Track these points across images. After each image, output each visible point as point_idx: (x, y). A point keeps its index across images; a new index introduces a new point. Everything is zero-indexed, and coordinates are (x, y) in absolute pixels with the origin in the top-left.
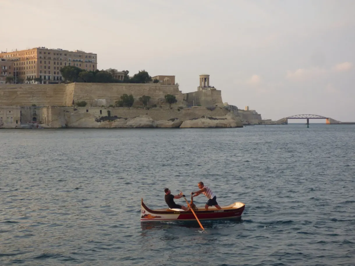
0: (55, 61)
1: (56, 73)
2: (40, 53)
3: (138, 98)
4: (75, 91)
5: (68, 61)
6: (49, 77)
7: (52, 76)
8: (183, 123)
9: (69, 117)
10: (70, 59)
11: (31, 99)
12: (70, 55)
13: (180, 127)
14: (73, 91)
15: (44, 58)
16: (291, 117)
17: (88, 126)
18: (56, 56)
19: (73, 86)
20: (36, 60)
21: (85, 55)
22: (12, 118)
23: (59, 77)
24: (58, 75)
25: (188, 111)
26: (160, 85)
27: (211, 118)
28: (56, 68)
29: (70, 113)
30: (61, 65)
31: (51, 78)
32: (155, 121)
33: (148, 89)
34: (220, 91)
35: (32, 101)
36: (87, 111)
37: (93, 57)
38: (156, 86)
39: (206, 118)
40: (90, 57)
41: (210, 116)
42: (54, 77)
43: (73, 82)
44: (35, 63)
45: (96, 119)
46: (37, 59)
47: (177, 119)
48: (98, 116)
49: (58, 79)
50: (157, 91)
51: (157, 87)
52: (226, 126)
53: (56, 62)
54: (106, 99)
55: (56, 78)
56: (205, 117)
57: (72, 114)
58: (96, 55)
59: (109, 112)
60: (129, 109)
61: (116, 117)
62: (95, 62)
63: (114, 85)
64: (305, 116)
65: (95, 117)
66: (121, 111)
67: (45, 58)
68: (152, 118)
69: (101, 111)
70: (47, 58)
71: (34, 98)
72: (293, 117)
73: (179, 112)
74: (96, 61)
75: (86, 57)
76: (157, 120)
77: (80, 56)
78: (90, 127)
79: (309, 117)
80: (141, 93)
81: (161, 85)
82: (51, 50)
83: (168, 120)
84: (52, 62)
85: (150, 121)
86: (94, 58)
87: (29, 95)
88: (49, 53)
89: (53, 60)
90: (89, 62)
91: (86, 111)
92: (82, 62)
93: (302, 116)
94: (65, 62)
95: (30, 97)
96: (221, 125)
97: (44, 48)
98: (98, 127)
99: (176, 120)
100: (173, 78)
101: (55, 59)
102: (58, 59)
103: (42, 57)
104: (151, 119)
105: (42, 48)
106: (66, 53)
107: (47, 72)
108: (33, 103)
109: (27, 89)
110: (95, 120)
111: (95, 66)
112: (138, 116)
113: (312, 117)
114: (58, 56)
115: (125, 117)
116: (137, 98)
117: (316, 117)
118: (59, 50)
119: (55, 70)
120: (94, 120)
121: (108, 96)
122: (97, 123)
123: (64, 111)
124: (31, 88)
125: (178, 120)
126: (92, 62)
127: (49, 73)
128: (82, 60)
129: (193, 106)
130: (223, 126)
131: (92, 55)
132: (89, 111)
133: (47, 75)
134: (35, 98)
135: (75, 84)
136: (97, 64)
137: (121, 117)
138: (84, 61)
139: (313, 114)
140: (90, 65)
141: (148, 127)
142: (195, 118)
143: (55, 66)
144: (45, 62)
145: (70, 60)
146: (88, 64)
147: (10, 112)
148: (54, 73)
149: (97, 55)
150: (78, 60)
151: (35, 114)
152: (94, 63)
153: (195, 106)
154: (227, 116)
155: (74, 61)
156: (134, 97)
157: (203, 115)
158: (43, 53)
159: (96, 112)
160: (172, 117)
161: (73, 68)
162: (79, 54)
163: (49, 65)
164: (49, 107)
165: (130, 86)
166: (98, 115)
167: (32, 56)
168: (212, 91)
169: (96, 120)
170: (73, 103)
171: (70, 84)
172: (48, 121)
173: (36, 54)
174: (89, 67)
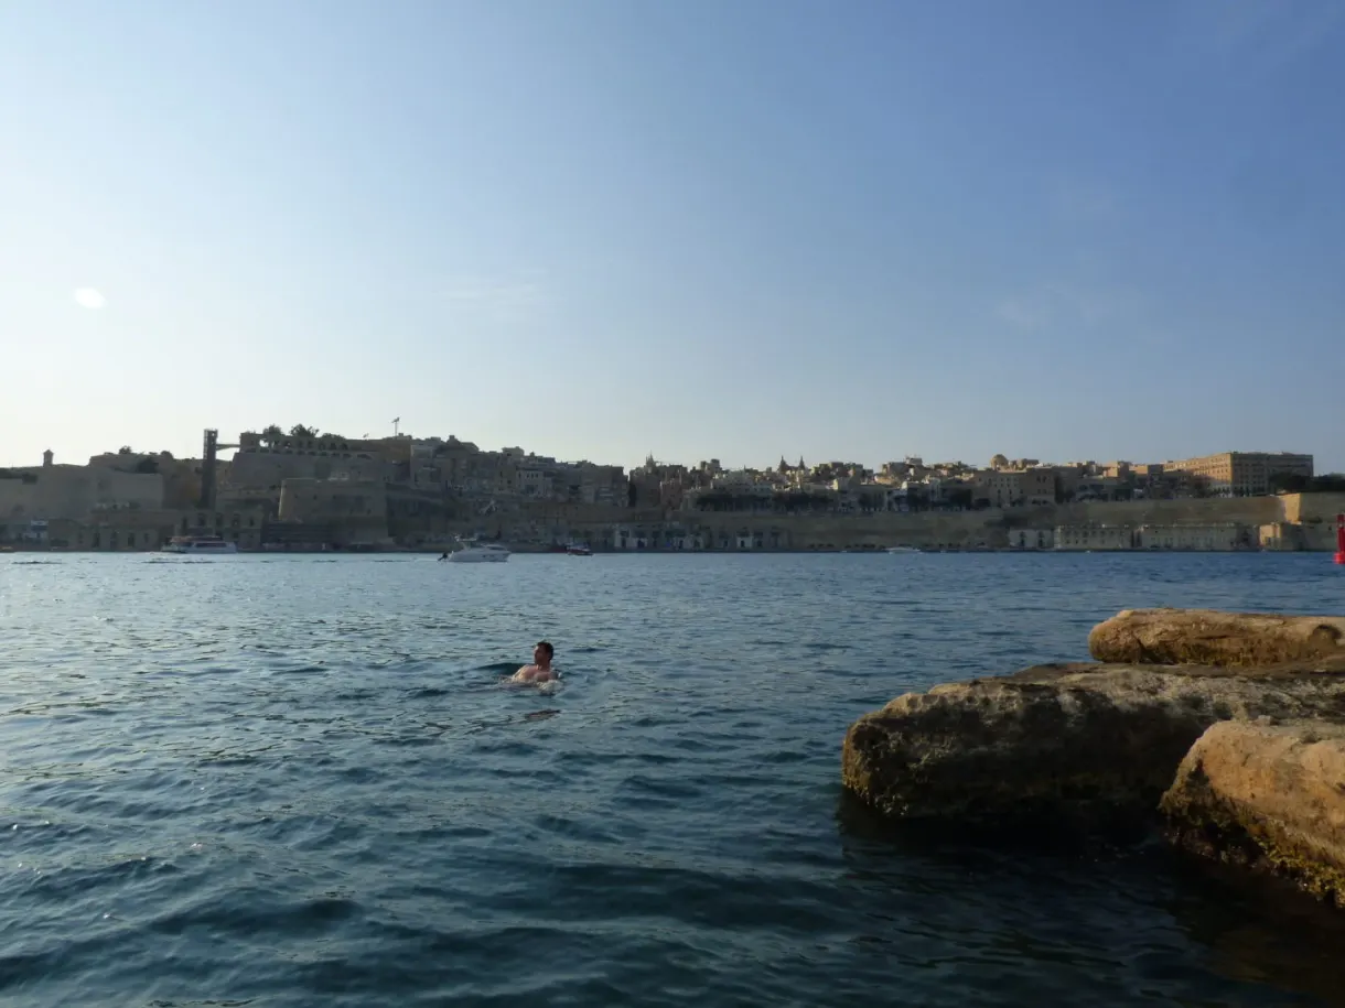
0: (1255, 468)
1: (1257, 482)
2: (1235, 459)
4: (1300, 504)
5: (1272, 467)
6: (1247, 488)
7: (1251, 486)
9: (1302, 537)
10: (1274, 463)
11: (1232, 515)
12: (1274, 459)
14: (1296, 504)
15: (1239, 465)
18: (1256, 462)
19: (1296, 497)
20: (1229, 469)
21: (1296, 457)
22: (1224, 538)
23: (1261, 487)
24: (1259, 485)
28: (1257, 476)
29: (1301, 532)
30: (1263, 471)
31: (1250, 489)
35: (1233, 519)
37: (1307, 460)
40: (1302, 459)
42: (1255, 488)
43: (1296, 493)
46: (1232, 466)
49: (1259, 490)
53: (1257, 468)
55: (1257, 489)
58: (1311, 456)
70: (1243, 465)
71: (1235, 514)
75: (1297, 460)
77: (1288, 460)
84: (1251, 469)
87: (1228, 511)
88: (1246, 459)
89: (1252, 467)
90: (1303, 465)
92: (1292, 466)
95: (1229, 513)
101: (1253, 465)
102: (1258, 464)
103: (1237, 464)
106: (1268, 458)
107: (1245, 482)
108: (1235, 520)
109: (1225, 503)
114: (1258, 461)
119: (1255, 479)
123: (1295, 529)
124: (1230, 502)
126: (1306, 466)
127: (1247, 483)
128: (1291, 464)
133: (1244, 486)
134: (1237, 514)
135: (1300, 496)
138: (1294, 466)
140: (1304, 471)
143: (1254, 473)
144: (1242, 469)
145: (1274, 465)
146: (1301, 469)
147: (1221, 531)
148: (1254, 482)
150: (1286, 464)
151: (1246, 534)
152: (1309, 467)
155: (1280, 466)
158: (1238, 458)
163: (1247, 473)
164: (1275, 524)
167: (1223, 463)
170: (1300, 519)
171: (1290, 496)
172: (1276, 541)
173: (1229, 461)
174: (1303, 473)
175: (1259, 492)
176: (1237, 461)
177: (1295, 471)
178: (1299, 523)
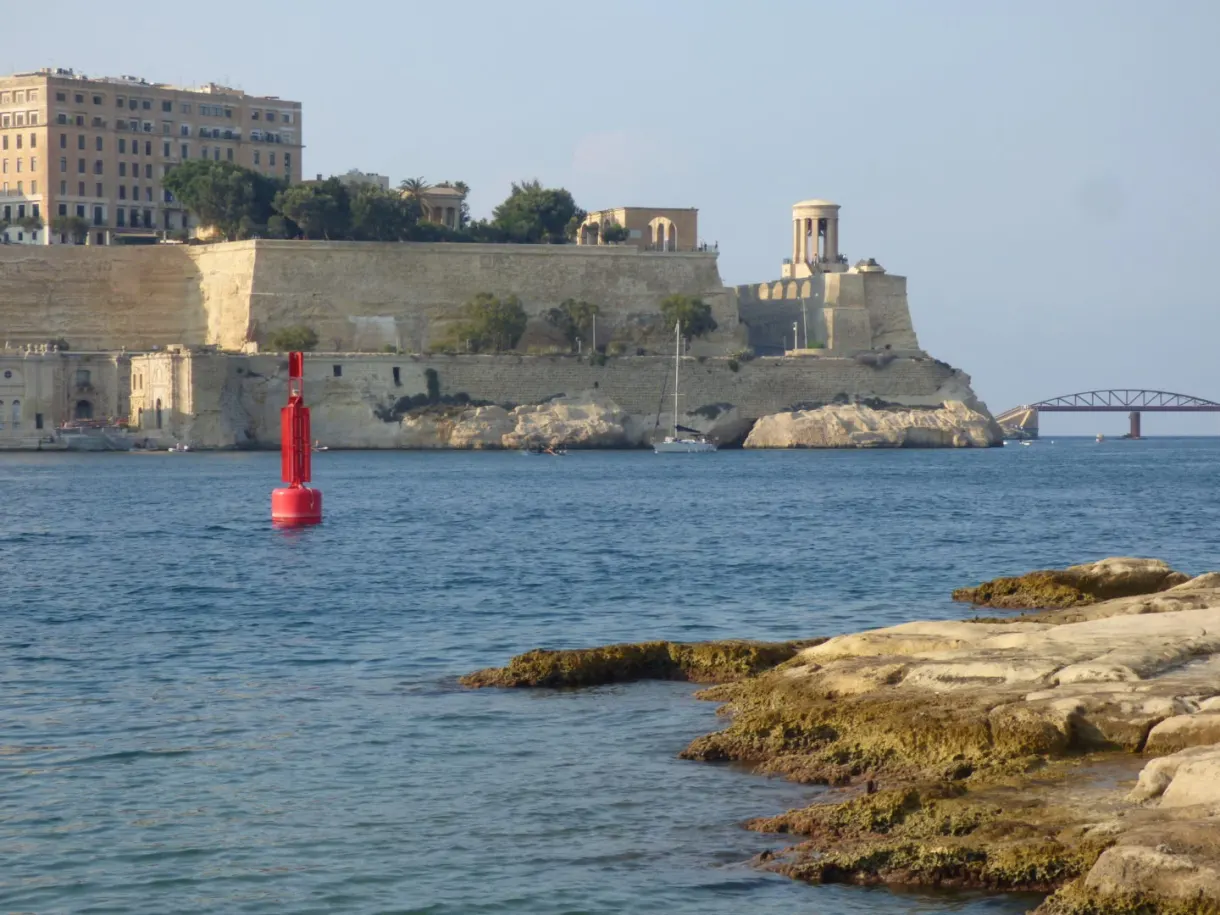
0: (124, 136)
1: (129, 192)
2: (61, 97)
3: (538, 313)
4: (256, 277)
5: (176, 138)
6: (98, 212)
7: (109, 204)
8: (758, 424)
9: (262, 401)
10: (185, 125)
11: (43, 314)
12: (186, 109)
13: (745, 444)
14: (243, 277)
15: (75, 121)
16: (1055, 403)
17: (345, 442)
18: (126, 115)
19: (246, 254)
20: (42, 133)
21: (252, 106)
22: (16, 402)
23: (141, 212)
24: (136, 203)
25: (772, 371)
26: (634, 252)
27: (877, 405)
28: (129, 169)
29: (260, 380)
30: (148, 152)
31: (105, 216)
32: (635, 418)
33: (582, 271)
34: (902, 280)
35: (46, 326)
36: (337, 370)
37: (287, 118)
38: (616, 258)
39: (854, 405)
40: (271, 117)
41: (873, 392)
42: (120, 213)
43: (246, 237)
44: (33, 144)
45: (380, 406)
46: (49, 125)
47: (728, 407)
48: (385, 395)
49: (134, 222)
50: (622, 281)
51: (623, 260)
52: (945, 441)
53: (129, 138)
54: (396, 319)
55: (127, 218)
56: (852, 398)
57: (274, 382)
58: (297, 105)
59: (432, 377)
60: (521, 362)
61: (463, 398)
62: (293, 142)
63: (433, 251)
64: (1122, 395)
65: (373, 397)
66: (483, 371)
67: (80, 121)
68: (619, 402)
69: (396, 371)
70: (88, 120)
71: (54, 311)
72: (1062, 404)
73: (735, 377)
74: (298, 134)
75: (255, 117)
76: (639, 412)
77: (229, 113)
78: (355, 444)
79: (1139, 403)
80: (553, 291)
81: (639, 249)
82: (105, 84)
83: (690, 414)
84: (110, 139)
85: (614, 415)
86: (291, 120)
87: (31, 299)
88: (97, 101)
89: (116, 132)
90: (269, 139)
91: (331, 372)
92: (238, 138)
93: (1105, 396)
94: (165, 139)
95: (35, 305)
96: (924, 437)
97: (70, 72)
98: (391, 444)
99: (723, 412)
100: (685, 219)
101: (120, 125)
102: (134, 125)
103: (69, 117)
104: (616, 410)
105: (62, 76)
106: (171, 101)
107: (90, 188)
108: (54, 333)
109: (22, 267)
110: (376, 412)
111: (292, 158)
112: (560, 395)
113: (1156, 403)
114: (136, 113)
115: (503, 399)
116: (537, 310)
117: (1174, 403)
118: (131, 83)
119: (123, 178)
120: (370, 411)
121: (406, 303)
122: (382, 425)
123: (240, 371)
124: (43, 263)
125: (733, 412)
126: (278, 141)
127: (99, 194)
128: (237, 131)
129: (791, 348)
130: (936, 439)
131: (280, 109)
132: (344, 370)
133: (89, 201)
134: (60, 310)
135: (258, 250)
136: (304, 150)
137: (487, 398)
138: (246, 137)
139: (1161, 390)
140: (273, 157)
141: (609, 442)
142: (804, 404)
143: (122, 158)
144: (81, 139)
145: (185, 131)
146: (265, 150)
147: (8, 375)
148: (118, 191)
149: (303, 106)
150: (222, 130)
151: (85, 385)
152: (289, 146)
153: (801, 346)
154: (944, 391)
155: (203, 134)
156: (526, 309)
157: (839, 390)
158: (71, 99)
159: (375, 376)
160: (706, 400)
161: (235, 173)
162: (224, 104)
163: (99, 155)
164: (178, 351)
165: (499, 257)
166: (384, 388)
167: (21, 109)
168: (865, 281)
169: (379, 411)
170: (253, 334)
171: (226, 247)
172: (177, 415)
173: (40, 105)
174: (266, 166)
175: (136, 228)
176: (69, 110)
177: (245, 159)
178: (251, 348)
